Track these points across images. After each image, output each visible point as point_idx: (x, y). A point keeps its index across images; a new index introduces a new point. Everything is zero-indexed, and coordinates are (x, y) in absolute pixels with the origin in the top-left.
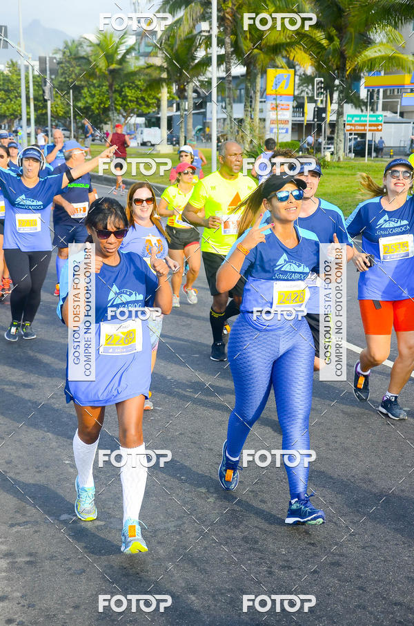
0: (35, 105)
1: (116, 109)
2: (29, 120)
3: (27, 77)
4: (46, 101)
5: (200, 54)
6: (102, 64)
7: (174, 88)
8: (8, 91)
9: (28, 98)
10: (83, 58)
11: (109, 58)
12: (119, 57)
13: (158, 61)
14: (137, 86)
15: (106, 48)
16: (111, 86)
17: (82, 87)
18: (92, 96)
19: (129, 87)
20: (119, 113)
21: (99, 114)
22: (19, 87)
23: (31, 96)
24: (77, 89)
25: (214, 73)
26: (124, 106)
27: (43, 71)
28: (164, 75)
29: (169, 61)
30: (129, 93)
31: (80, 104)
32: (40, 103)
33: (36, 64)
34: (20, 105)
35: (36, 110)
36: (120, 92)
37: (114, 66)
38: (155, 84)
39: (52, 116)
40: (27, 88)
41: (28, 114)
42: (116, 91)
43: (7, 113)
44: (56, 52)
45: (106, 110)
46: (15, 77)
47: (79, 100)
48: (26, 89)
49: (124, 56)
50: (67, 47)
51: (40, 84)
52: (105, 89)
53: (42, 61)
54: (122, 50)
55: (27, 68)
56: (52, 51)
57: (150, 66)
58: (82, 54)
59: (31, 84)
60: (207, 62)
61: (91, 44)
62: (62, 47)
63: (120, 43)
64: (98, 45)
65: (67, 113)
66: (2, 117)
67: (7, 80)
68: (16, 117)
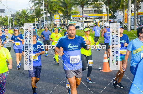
0: (11, 23)
4: (13, 22)
5: (42, 12)
6: (23, 15)
7: (37, 19)
8: (5, 21)
10: (20, 14)
11: (25, 14)
12: (26, 14)
13: (34, 14)
14: (30, 19)
15: (24, 12)
19: (29, 19)
22: (8, 20)
24: (19, 20)
25: (45, 16)
27: (12, 17)
28: (35, 16)
29: (35, 13)
30: (29, 20)
31: (20, 22)
33: (11, 16)
34: (8, 23)
36: (27, 20)
37: (26, 15)
38: (33, 18)
39: (14, 25)
40: (9, 20)
41: (10, 25)
42: (26, 20)
43: (6, 25)
44: (15, 13)
46: (7, 18)
49: (27, 13)
50: (17, 12)
51: (12, 19)
53: (12, 15)
54: (27, 12)
55: (9, 17)
56: (14, 13)
57: (32, 15)
59: (10, 19)
60: (43, 14)
61: (21, 12)
62: (16, 12)
63: (26, 11)
65: (17, 24)
66: (5, 26)
67: (5, 19)
68: (7, 25)
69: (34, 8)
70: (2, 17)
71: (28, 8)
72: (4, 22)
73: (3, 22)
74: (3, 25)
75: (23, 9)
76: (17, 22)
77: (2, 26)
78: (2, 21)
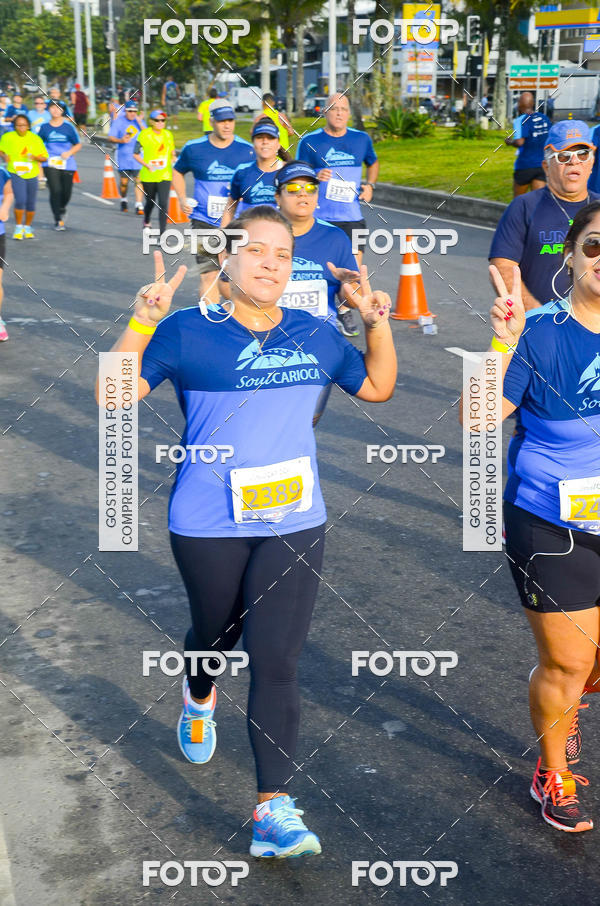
0: (95, 58)
1: (202, 63)
2: (86, 78)
3: (83, 19)
4: (108, 51)
6: (183, 0)
7: (279, 32)
8: (57, 39)
9: (84, 48)
20: (206, 68)
21: (178, 70)
22: (72, 33)
23: (89, 45)
25: (333, 10)
26: (212, 58)
27: (103, 8)
28: (266, 15)
31: (153, 56)
32: (101, 54)
33: (96, 2)
34: (74, 58)
35: (96, 64)
37: (198, 3)
39: (117, 73)
40: (84, 34)
41: (86, 69)
43: (58, 69)
45: (188, 64)
46: (67, 20)
47: (153, 51)
48: (82, 35)
51: (100, 28)
55: (82, 6)
57: (246, 3)
59: (88, 28)
65: (137, 67)
66: (50, 74)
67: (57, 23)
68: (69, 74)
70: (38, 12)
72: (45, 50)
73: (39, 47)
74: (41, 70)
76: (138, 49)
77: (35, 77)
78: (36, 41)
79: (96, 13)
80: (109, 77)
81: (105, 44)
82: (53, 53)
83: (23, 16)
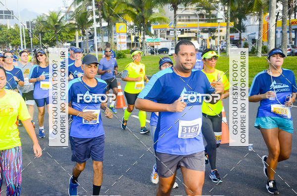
0: (26, 40)
1: (58, 40)
2: (24, 46)
3: (22, 30)
4: (30, 38)
5: (90, 19)
6: (52, 23)
7: (81, 32)
8: (15, 35)
9: (23, 38)
11: (55, 21)
12: (58, 21)
13: (74, 22)
14: (66, 31)
15: (53, 18)
16: (56, 32)
17: (45, 33)
18: (49, 36)
19: (63, 32)
20: (60, 42)
21: (52, 43)
22: (19, 33)
23: (24, 37)
24: (43, 33)
25: (96, 25)
26: (61, 39)
27: (28, 27)
28: (76, 27)
29: (77, 21)
30: (64, 34)
31: (44, 39)
32: (28, 39)
33: (26, 25)
34: (20, 40)
35: (26, 42)
36: (60, 34)
37: (57, 24)
38: (73, 30)
39: (33, 44)
41: (23, 43)
42: (58, 33)
43: (15, 44)
44: (34, 20)
45: (54, 41)
46: (17, 30)
47: (43, 38)
48: (22, 34)
49: (60, 20)
50: (38, 18)
51: (27, 32)
52: (54, 33)
53: (28, 23)
54: (59, 18)
55: (22, 26)
56: (32, 18)
57: (70, 24)
58: (44, 20)
59: (24, 32)
60: (92, 21)
61: (47, 17)
62: (36, 18)
63: (58, 16)
64: (50, 17)
65: (39, 42)
66: (13, 45)
67: (14, 31)
68: (19, 45)
69: (73, 9)
70: (9, 28)
71: (62, 8)
72: (11, 38)
73: (9, 38)
74: (10, 44)
75: (52, 10)
76: (39, 38)
77: (8, 46)
78: (8, 36)
79: (26, 28)
80: (31, 45)
81: (29, 36)
82: (13, 39)
83: (4, 29)
